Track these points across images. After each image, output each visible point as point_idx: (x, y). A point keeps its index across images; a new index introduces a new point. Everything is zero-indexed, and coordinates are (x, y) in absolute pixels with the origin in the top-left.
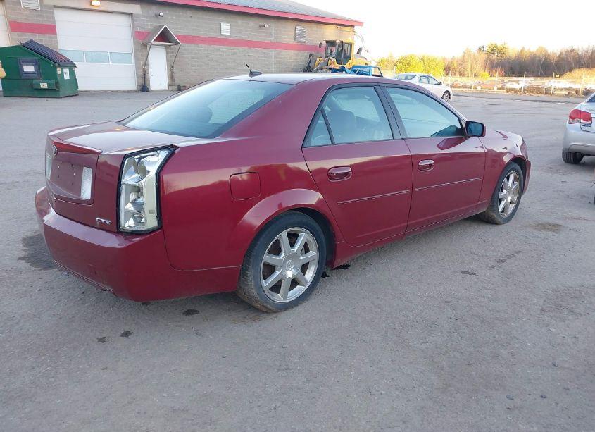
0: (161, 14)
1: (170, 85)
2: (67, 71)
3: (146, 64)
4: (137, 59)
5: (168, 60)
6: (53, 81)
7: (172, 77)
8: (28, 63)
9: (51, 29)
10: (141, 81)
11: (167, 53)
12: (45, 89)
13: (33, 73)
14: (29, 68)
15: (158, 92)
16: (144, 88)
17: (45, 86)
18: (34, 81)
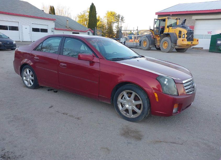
8: (219, 40)
14: (219, 42)
18: (219, 47)
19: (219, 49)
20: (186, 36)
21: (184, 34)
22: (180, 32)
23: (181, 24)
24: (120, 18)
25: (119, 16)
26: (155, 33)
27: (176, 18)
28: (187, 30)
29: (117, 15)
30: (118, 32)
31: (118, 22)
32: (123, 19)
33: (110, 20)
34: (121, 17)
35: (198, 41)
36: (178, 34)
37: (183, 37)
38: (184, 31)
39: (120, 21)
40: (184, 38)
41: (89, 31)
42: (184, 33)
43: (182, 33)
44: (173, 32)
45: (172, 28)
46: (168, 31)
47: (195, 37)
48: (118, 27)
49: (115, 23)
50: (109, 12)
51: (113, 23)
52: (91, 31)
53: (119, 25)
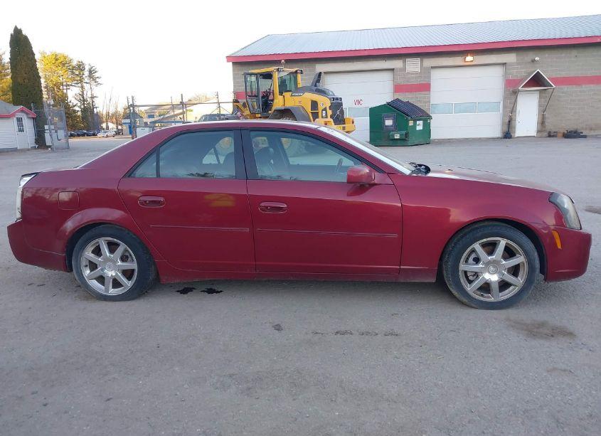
0: (537, 59)
1: (538, 131)
2: (420, 123)
3: (513, 110)
4: (505, 107)
5: (540, 106)
6: (404, 132)
7: (542, 123)
8: (388, 117)
9: (426, 87)
10: (506, 129)
11: (540, 97)
12: (397, 139)
13: (392, 126)
14: (389, 122)
15: (522, 139)
16: (507, 135)
17: (397, 136)
18: (391, 133)
19: (391, 138)
20: (330, 112)
21: (325, 109)
22: (314, 104)
23: (312, 85)
24: (86, 73)
25: (80, 67)
26: (252, 109)
27: (294, 70)
28: (330, 99)
29: (74, 63)
30: (84, 111)
31: (80, 85)
32: (96, 75)
33: (54, 79)
34: (87, 68)
35: (353, 122)
36: (309, 110)
37: (324, 115)
38: (324, 102)
39: (86, 80)
40: (327, 117)
41: (20, 115)
42: (324, 107)
43: (321, 107)
44: (297, 104)
45: (292, 96)
46: (282, 103)
47: (347, 115)
48: (83, 98)
49: (71, 87)
50: (48, 53)
51: (65, 87)
52: (27, 114)
53: (85, 93)
